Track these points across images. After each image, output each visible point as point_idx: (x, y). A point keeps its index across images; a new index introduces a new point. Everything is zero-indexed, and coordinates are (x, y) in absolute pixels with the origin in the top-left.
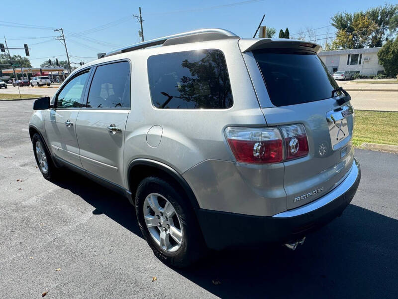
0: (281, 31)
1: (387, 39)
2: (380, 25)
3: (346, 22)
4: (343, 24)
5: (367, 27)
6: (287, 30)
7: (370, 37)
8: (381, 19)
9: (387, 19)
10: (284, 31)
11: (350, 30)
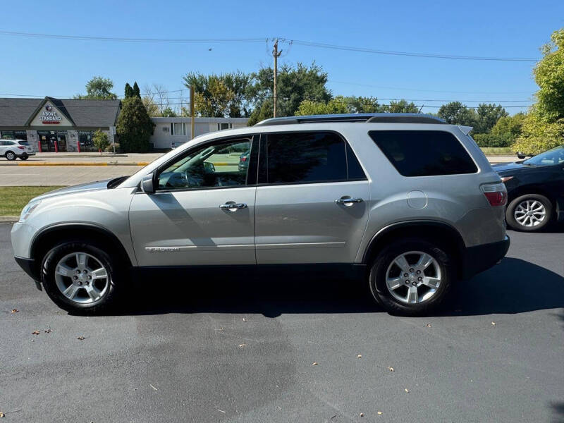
0: (127, 85)
1: (245, 110)
2: (236, 93)
3: (202, 84)
4: (199, 87)
5: (225, 94)
6: (136, 85)
7: (229, 105)
8: (236, 86)
9: (242, 87)
10: (132, 86)
11: (207, 94)
